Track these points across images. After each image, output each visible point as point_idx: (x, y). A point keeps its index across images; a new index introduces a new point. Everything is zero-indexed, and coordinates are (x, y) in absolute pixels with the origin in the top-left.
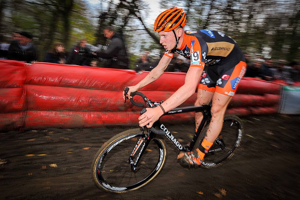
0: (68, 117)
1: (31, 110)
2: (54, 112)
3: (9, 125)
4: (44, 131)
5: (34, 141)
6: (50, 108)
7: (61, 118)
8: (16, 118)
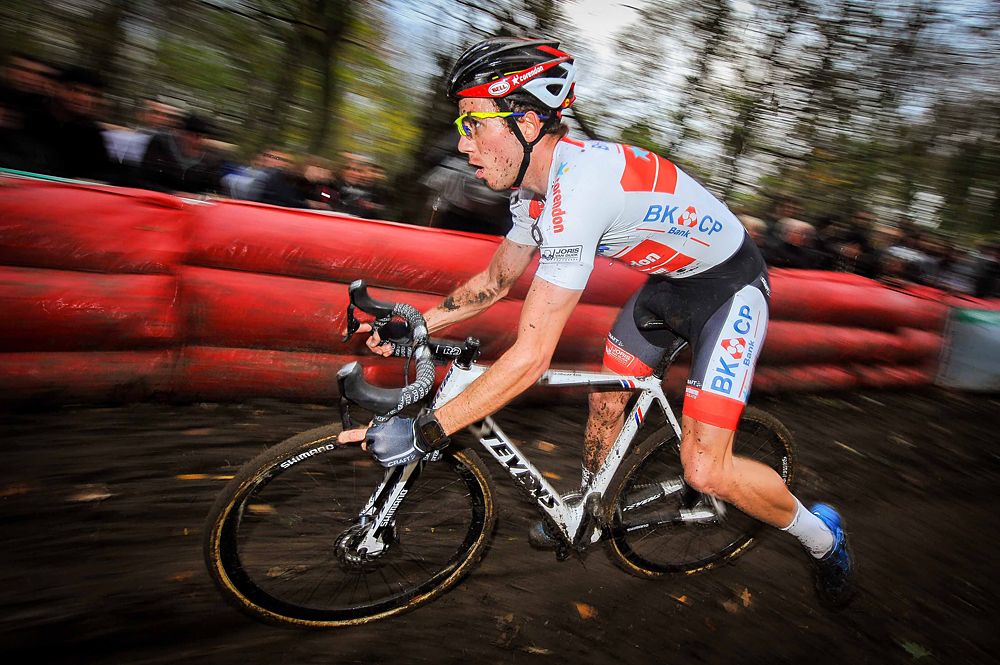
0: (315, 367)
1: (200, 345)
2: (272, 352)
3: (130, 386)
4: (239, 407)
5: (209, 436)
6: (258, 340)
7: (293, 371)
8: (152, 364)
